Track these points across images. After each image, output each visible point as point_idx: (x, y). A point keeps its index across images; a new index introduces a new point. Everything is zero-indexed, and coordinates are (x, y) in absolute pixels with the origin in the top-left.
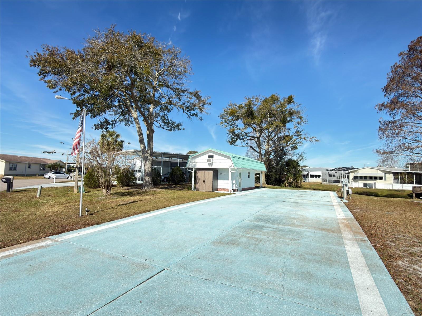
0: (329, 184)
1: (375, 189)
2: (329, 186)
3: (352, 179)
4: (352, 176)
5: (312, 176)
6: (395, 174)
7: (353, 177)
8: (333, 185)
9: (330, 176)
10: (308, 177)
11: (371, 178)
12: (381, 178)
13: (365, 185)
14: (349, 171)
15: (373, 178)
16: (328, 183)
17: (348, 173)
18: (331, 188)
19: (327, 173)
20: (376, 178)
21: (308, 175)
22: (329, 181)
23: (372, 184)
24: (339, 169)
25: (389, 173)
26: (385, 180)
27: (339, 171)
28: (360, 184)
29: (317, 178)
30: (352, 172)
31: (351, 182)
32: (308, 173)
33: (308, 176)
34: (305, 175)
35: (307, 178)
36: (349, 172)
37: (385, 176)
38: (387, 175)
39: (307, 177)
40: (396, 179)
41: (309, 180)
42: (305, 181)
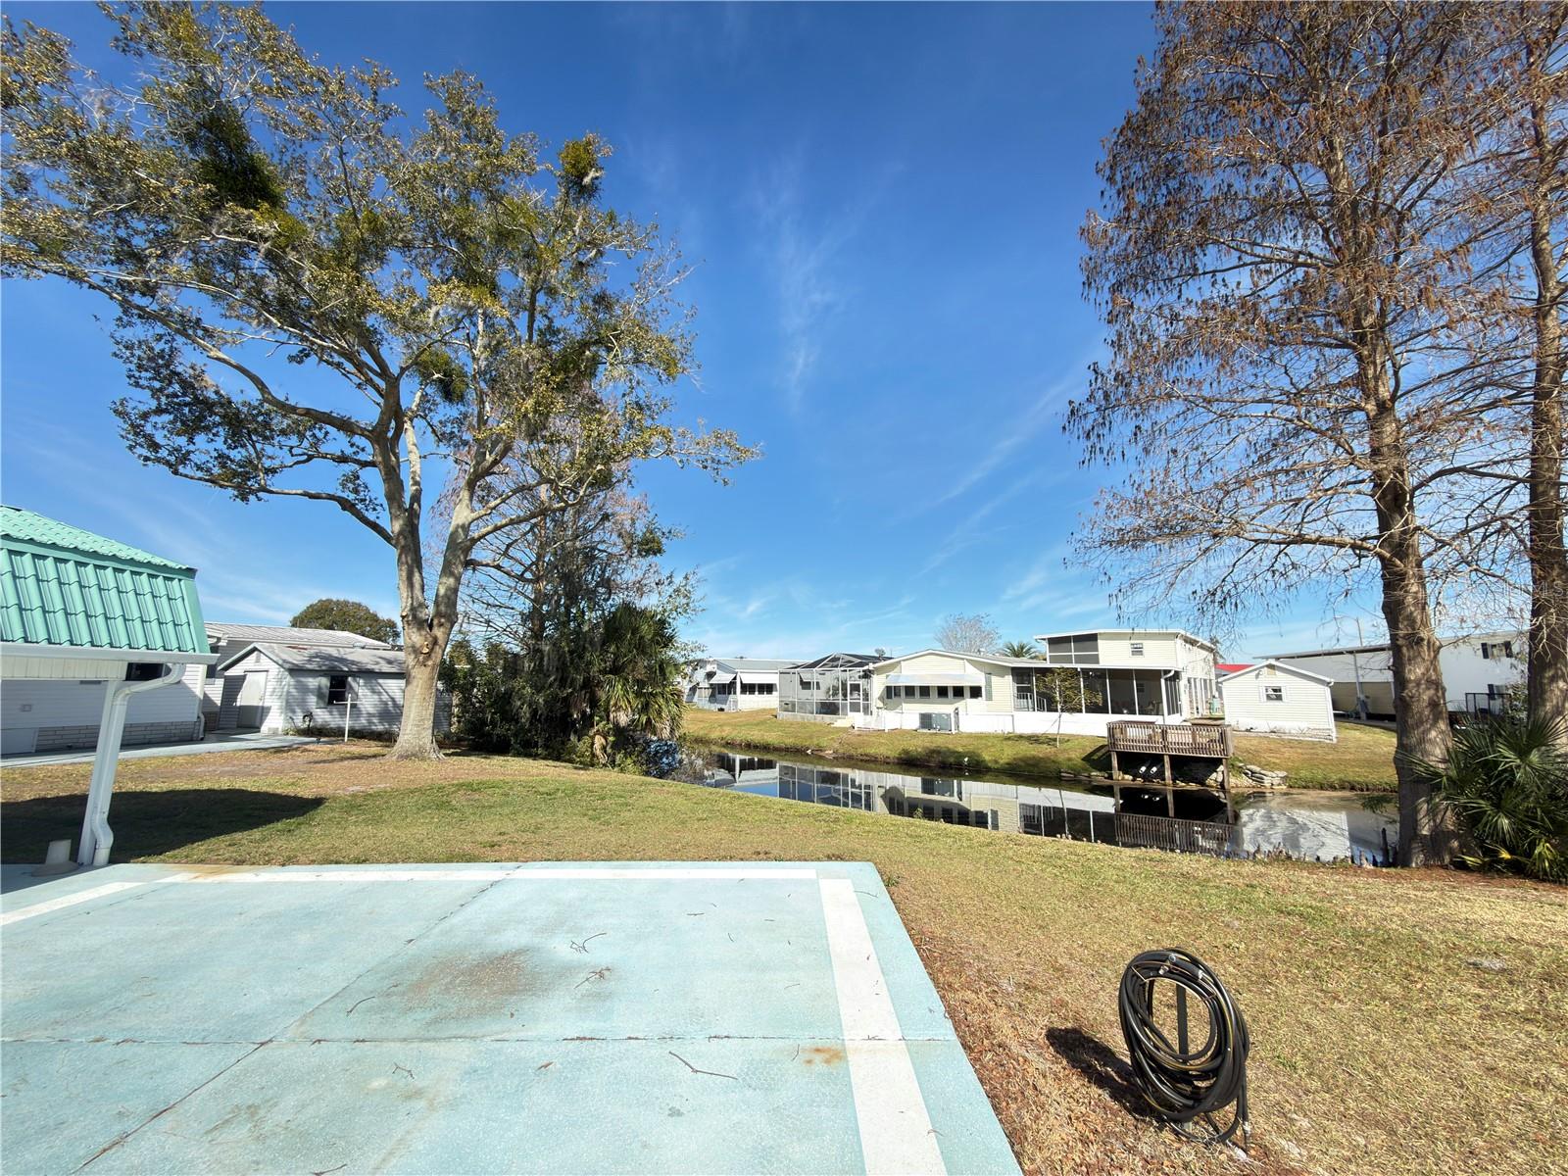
0: (803, 718)
1: (960, 735)
2: (803, 726)
3: (881, 698)
4: (877, 685)
5: (749, 689)
6: (1020, 674)
7: (883, 687)
8: (815, 724)
9: (806, 685)
10: (735, 693)
11: (942, 691)
12: (976, 692)
13: (926, 720)
14: (871, 666)
15: (950, 693)
16: (798, 716)
17: (867, 675)
18: (811, 737)
19: (797, 677)
20: (959, 692)
21: (733, 684)
22: (803, 707)
23: (949, 715)
24: (835, 659)
25: (1001, 671)
26: (989, 698)
27: (836, 666)
28: (907, 717)
29: (765, 696)
30: (878, 671)
31: (875, 710)
32: (735, 678)
33: (735, 688)
34: (724, 685)
35: (731, 696)
36: (870, 671)
37: (989, 683)
38: (994, 679)
39: (730, 693)
40: (1023, 692)
41: (736, 702)
42: (723, 706)
